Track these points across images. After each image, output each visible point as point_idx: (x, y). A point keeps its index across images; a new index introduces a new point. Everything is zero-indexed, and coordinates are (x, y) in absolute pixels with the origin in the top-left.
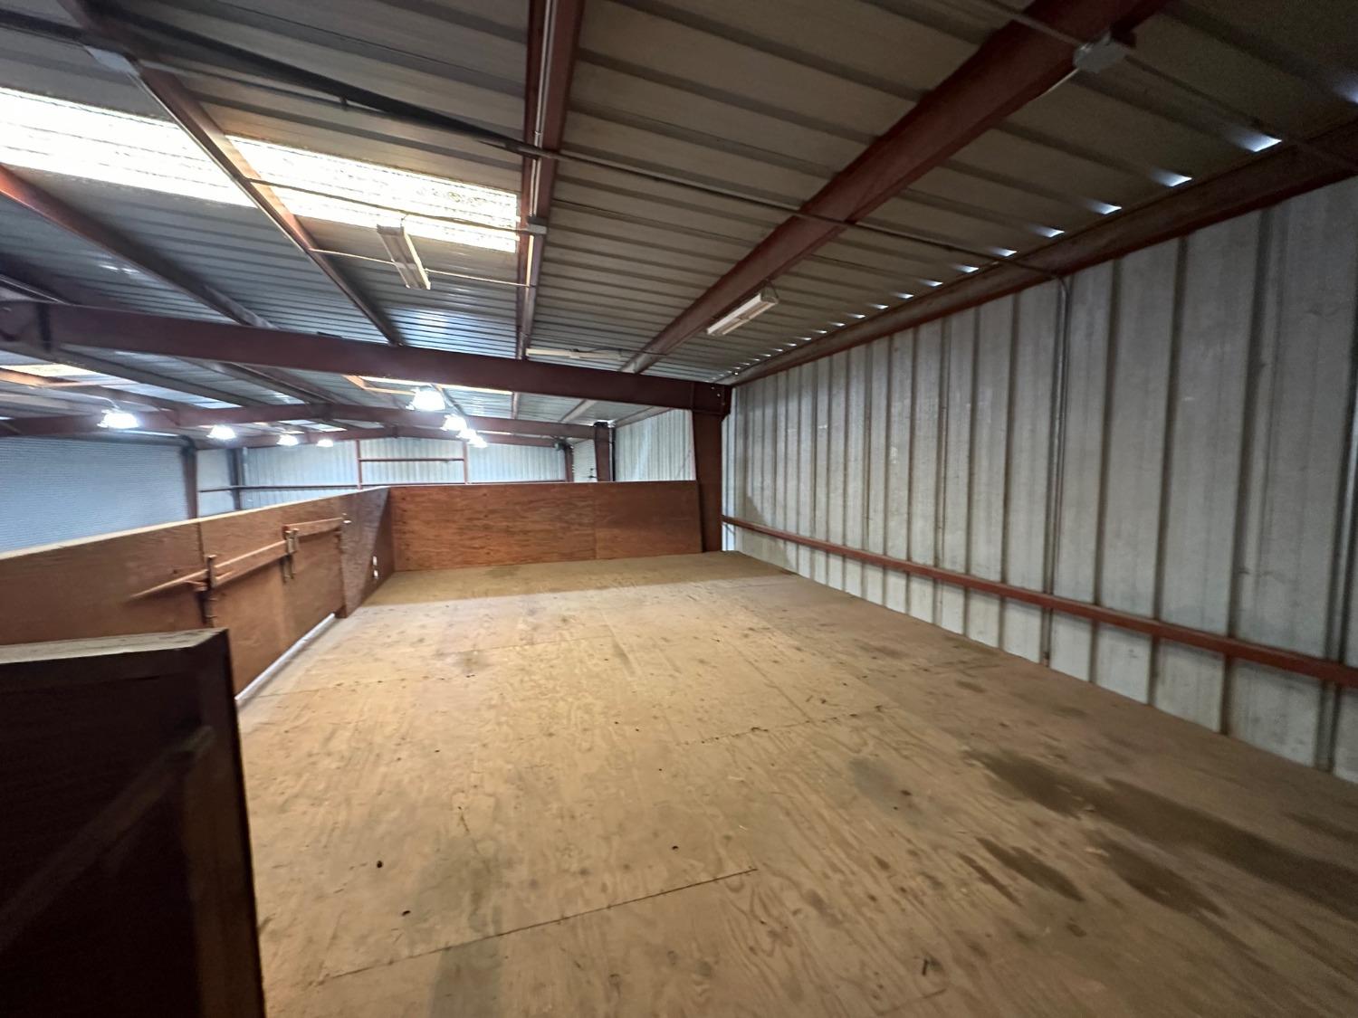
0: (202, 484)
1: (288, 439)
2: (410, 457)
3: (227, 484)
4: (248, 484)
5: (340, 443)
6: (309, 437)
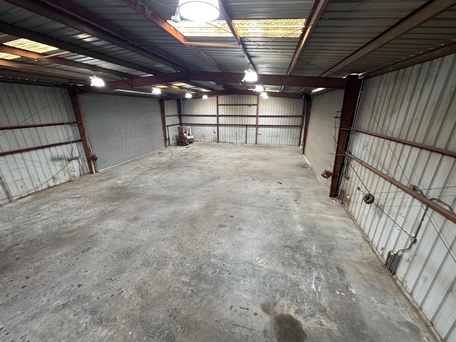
0: (167, 114)
2: (236, 103)
3: (177, 114)
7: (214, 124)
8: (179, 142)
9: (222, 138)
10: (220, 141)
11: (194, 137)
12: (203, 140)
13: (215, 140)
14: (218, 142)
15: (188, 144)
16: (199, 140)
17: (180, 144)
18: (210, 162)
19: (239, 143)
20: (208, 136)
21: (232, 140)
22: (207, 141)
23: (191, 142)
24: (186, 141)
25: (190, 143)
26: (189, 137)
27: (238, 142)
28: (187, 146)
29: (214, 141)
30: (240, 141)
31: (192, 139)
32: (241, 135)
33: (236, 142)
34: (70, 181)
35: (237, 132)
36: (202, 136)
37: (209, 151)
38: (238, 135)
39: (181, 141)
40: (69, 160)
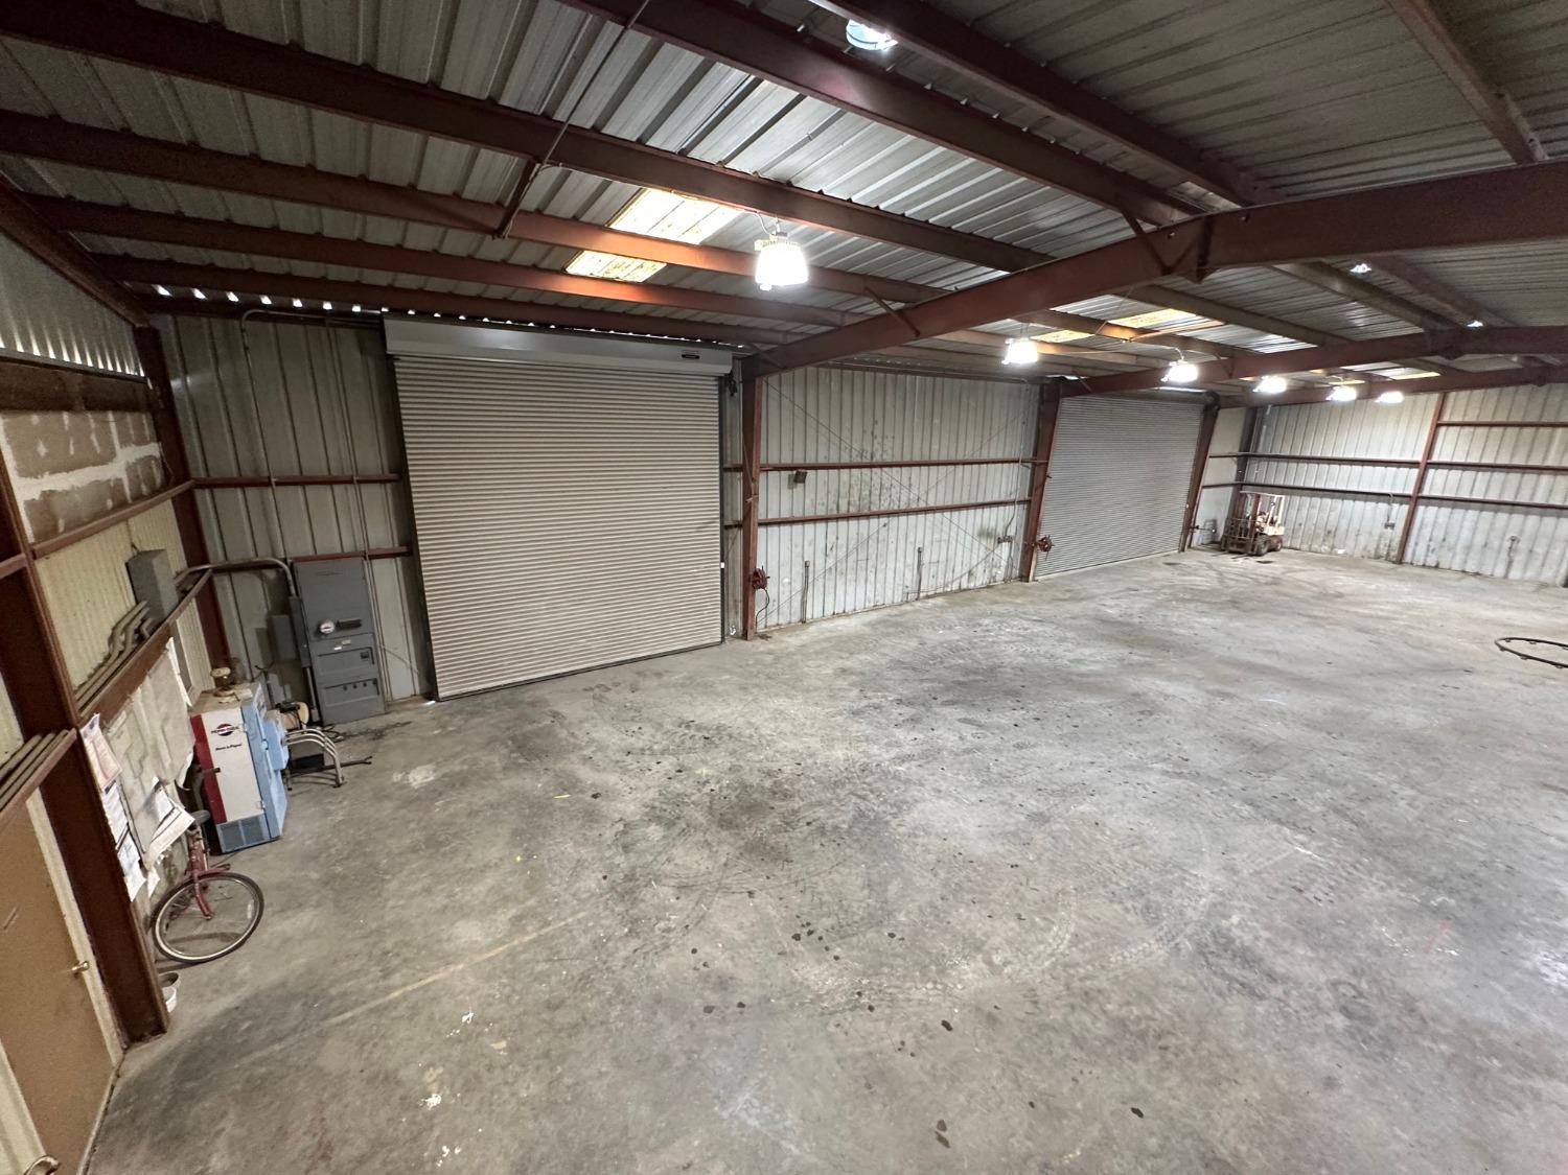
0: (1213, 450)
1: (1343, 392)
3: (1236, 451)
4: (1260, 451)
5: (1412, 398)
6: (1372, 387)
7: (1395, 495)
8: (1230, 541)
9: (1421, 551)
10: (1408, 557)
11: (1286, 530)
12: (1325, 548)
13: (1384, 552)
14: (1400, 561)
15: (1264, 551)
16: (1305, 547)
17: (1234, 548)
18: (1396, 619)
19: (1522, 581)
20: (1352, 536)
21: (1481, 564)
22: (1340, 552)
23: (1273, 546)
24: (1260, 541)
25: (1269, 551)
26: (1270, 531)
27: (1515, 574)
28: (1259, 559)
29: (1378, 557)
30: (1530, 574)
31: (1279, 539)
32: (1540, 550)
33: (1500, 571)
34: (988, 587)
35: (1522, 531)
36: (1321, 532)
37: (1373, 587)
38: (1523, 545)
39: (1240, 538)
40: (1000, 541)
